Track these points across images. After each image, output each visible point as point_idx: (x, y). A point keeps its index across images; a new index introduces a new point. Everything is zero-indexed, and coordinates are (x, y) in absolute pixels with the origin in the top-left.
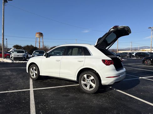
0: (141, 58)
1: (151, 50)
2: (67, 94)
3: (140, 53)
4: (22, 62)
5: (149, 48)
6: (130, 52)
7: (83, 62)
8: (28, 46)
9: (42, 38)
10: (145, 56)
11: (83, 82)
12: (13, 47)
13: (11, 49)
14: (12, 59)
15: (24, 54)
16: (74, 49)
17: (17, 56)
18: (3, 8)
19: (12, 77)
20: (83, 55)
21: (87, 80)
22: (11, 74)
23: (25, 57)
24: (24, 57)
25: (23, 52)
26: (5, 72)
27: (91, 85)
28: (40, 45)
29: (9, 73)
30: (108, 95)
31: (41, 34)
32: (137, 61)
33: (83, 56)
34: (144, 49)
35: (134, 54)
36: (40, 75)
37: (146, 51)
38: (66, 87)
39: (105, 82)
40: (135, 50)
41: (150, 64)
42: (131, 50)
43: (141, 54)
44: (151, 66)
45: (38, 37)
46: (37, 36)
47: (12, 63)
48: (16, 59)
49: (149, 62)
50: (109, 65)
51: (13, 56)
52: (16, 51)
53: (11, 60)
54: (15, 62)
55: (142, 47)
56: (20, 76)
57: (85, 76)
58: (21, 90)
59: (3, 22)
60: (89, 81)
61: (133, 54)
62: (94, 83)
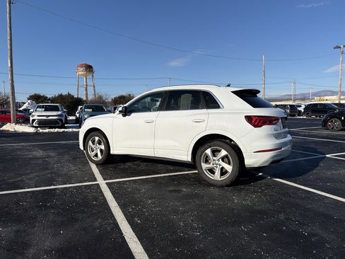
0: (316, 117)
1: (340, 99)
2: (177, 189)
3: (316, 105)
4: (56, 130)
5: (333, 93)
6: (291, 103)
7: (205, 123)
8: (61, 96)
9: (91, 76)
10: (326, 112)
11: (204, 166)
12: (29, 99)
13: (24, 103)
14: (34, 125)
15: (59, 113)
16: (182, 96)
17: (45, 118)
18: (8, 11)
19: (50, 160)
20: (202, 108)
21: (214, 160)
22: (45, 154)
23: (63, 119)
24: (61, 120)
25: (56, 109)
26: (30, 150)
27: (222, 168)
28: (87, 94)
29: (39, 153)
30: (260, 188)
31: (89, 68)
32: (308, 122)
33: (205, 111)
34: (322, 98)
35: (301, 109)
36: (111, 152)
37: (327, 100)
38: (169, 176)
39: (251, 160)
40: (303, 99)
41: (339, 129)
42: (295, 100)
43: (319, 107)
44: (341, 133)
45: (82, 75)
46: (81, 72)
47: (37, 134)
48: (43, 124)
49: (338, 123)
50: (260, 127)
51: (36, 118)
52: (43, 107)
53: (33, 127)
54: (41, 131)
55: (319, 92)
56: (66, 157)
57: (208, 152)
58: (81, 184)
59: (9, 42)
60: (218, 160)
61: (299, 109)
62: (229, 164)
